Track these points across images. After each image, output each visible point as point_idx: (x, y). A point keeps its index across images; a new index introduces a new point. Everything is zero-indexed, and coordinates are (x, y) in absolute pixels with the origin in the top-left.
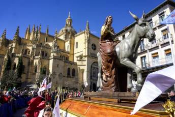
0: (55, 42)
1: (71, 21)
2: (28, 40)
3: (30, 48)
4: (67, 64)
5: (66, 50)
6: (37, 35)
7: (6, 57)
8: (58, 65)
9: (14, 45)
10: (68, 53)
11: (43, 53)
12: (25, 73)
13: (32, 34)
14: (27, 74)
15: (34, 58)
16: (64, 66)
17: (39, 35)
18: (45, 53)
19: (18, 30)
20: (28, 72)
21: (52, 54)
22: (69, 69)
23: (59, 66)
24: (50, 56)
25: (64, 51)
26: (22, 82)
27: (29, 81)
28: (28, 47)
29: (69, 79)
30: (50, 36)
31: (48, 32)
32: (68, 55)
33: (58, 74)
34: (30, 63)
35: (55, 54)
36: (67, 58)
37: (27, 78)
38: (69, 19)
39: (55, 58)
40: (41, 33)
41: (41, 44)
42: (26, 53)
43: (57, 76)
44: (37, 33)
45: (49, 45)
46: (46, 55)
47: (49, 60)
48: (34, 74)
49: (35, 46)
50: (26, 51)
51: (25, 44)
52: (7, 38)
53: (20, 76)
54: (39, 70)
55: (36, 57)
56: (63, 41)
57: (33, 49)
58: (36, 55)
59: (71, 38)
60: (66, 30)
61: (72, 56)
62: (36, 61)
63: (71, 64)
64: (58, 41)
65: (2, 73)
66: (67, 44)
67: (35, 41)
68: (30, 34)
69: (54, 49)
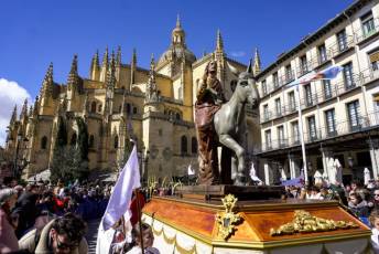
0: (153, 82)
1: (182, 33)
2: (97, 82)
3: (102, 99)
4: (179, 128)
5: (176, 97)
6: (113, 71)
7: (56, 120)
8: (160, 131)
9: (69, 94)
10: (181, 105)
11: (128, 107)
12: (94, 151)
13: (104, 69)
14: (100, 153)
15: (110, 120)
16: (174, 132)
17: (118, 69)
18: (132, 108)
19: (75, 64)
20: (101, 148)
21: (146, 109)
22: (184, 139)
23: (164, 133)
24: (143, 113)
25: (171, 100)
26: (91, 168)
27: (104, 166)
28: (97, 97)
29: (186, 159)
30: (139, 70)
31: (135, 62)
32: (181, 108)
33: (161, 149)
34: (105, 130)
35: (153, 109)
36: (179, 116)
37: (100, 162)
38: (177, 29)
39: (153, 117)
40: (122, 66)
41: (123, 88)
42: (94, 110)
43: (160, 155)
44: (113, 67)
45: (138, 90)
46: (135, 112)
47: (141, 121)
48: (114, 152)
49: (110, 94)
50: (94, 105)
51: (92, 91)
52: (55, 81)
53: (85, 157)
54: (122, 143)
55: (115, 117)
56: (168, 78)
57: (108, 100)
58: (114, 113)
59: (185, 72)
60: (174, 55)
61: (189, 109)
62: (115, 126)
63: (189, 128)
64: (159, 80)
65: (51, 153)
66: (177, 85)
67: (110, 83)
68: (99, 69)
69: (150, 97)
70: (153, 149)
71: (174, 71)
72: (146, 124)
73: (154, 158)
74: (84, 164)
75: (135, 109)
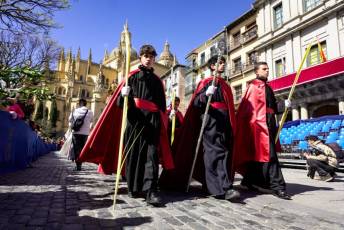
2: (62, 72)
3: (66, 86)
6: (74, 68)
11: (83, 92)
13: (68, 63)
14: (63, 122)
15: (71, 101)
17: (77, 64)
18: (86, 93)
21: (94, 96)
24: (92, 98)
26: (57, 131)
28: (63, 85)
30: (93, 64)
31: (90, 58)
34: (67, 108)
35: (98, 96)
39: (97, 101)
40: (81, 61)
42: (60, 93)
45: (91, 80)
46: (88, 96)
47: (91, 103)
49: (71, 84)
50: (60, 90)
51: (59, 80)
53: (54, 126)
55: (74, 99)
56: (114, 70)
57: (69, 88)
58: (73, 97)
60: (121, 53)
62: (74, 105)
64: (108, 71)
67: (72, 74)
68: (64, 61)
69: (98, 87)
71: (119, 65)
72: (93, 105)
74: (54, 129)
75: (88, 93)
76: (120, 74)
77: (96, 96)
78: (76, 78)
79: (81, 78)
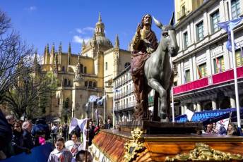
2: (48, 65)
8: (81, 96)
10: (97, 77)
11: (65, 81)
13: (52, 56)
14: (50, 108)
15: (56, 90)
20: (51, 105)
24: (73, 86)
30: (72, 56)
31: (70, 51)
32: (96, 79)
33: (81, 105)
36: (95, 85)
37: (51, 111)
43: (81, 108)
45: (71, 70)
46: (69, 84)
47: (71, 90)
48: (57, 107)
54: (61, 102)
55: (58, 88)
56: (91, 59)
58: (58, 86)
59: (99, 57)
60: (95, 43)
61: (102, 80)
62: (58, 93)
68: (49, 55)
69: (77, 76)
70: (77, 105)
71: (95, 54)
72: (74, 92)
73: (77, 110)
75: (69, 82)
76: (96, 62)
77: (76, 84)
78: (59, 69)
79: (63, 68)
